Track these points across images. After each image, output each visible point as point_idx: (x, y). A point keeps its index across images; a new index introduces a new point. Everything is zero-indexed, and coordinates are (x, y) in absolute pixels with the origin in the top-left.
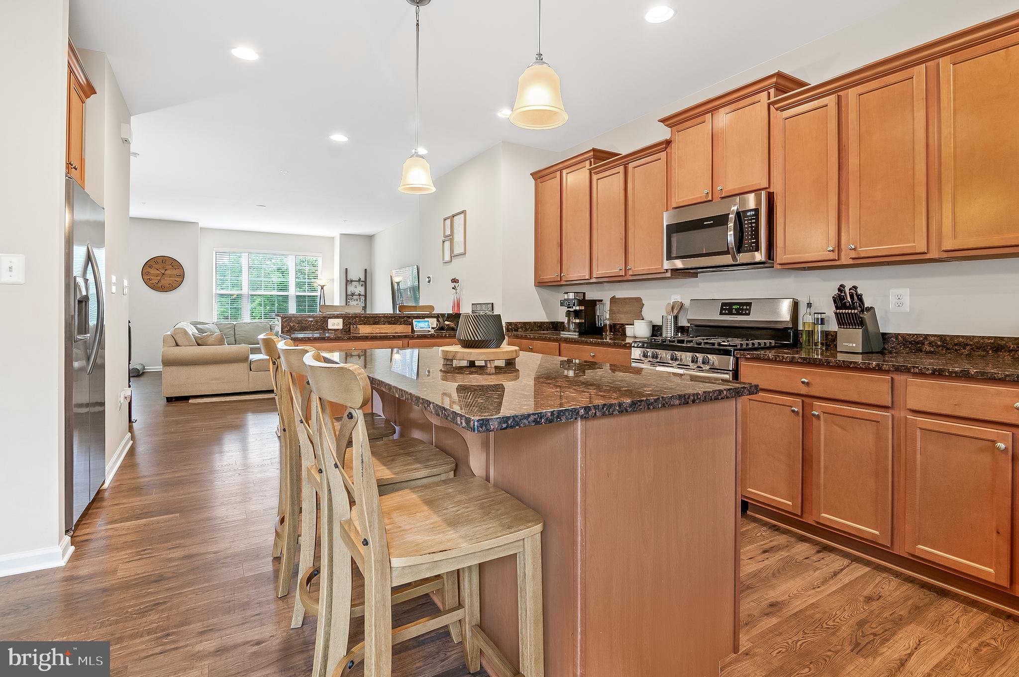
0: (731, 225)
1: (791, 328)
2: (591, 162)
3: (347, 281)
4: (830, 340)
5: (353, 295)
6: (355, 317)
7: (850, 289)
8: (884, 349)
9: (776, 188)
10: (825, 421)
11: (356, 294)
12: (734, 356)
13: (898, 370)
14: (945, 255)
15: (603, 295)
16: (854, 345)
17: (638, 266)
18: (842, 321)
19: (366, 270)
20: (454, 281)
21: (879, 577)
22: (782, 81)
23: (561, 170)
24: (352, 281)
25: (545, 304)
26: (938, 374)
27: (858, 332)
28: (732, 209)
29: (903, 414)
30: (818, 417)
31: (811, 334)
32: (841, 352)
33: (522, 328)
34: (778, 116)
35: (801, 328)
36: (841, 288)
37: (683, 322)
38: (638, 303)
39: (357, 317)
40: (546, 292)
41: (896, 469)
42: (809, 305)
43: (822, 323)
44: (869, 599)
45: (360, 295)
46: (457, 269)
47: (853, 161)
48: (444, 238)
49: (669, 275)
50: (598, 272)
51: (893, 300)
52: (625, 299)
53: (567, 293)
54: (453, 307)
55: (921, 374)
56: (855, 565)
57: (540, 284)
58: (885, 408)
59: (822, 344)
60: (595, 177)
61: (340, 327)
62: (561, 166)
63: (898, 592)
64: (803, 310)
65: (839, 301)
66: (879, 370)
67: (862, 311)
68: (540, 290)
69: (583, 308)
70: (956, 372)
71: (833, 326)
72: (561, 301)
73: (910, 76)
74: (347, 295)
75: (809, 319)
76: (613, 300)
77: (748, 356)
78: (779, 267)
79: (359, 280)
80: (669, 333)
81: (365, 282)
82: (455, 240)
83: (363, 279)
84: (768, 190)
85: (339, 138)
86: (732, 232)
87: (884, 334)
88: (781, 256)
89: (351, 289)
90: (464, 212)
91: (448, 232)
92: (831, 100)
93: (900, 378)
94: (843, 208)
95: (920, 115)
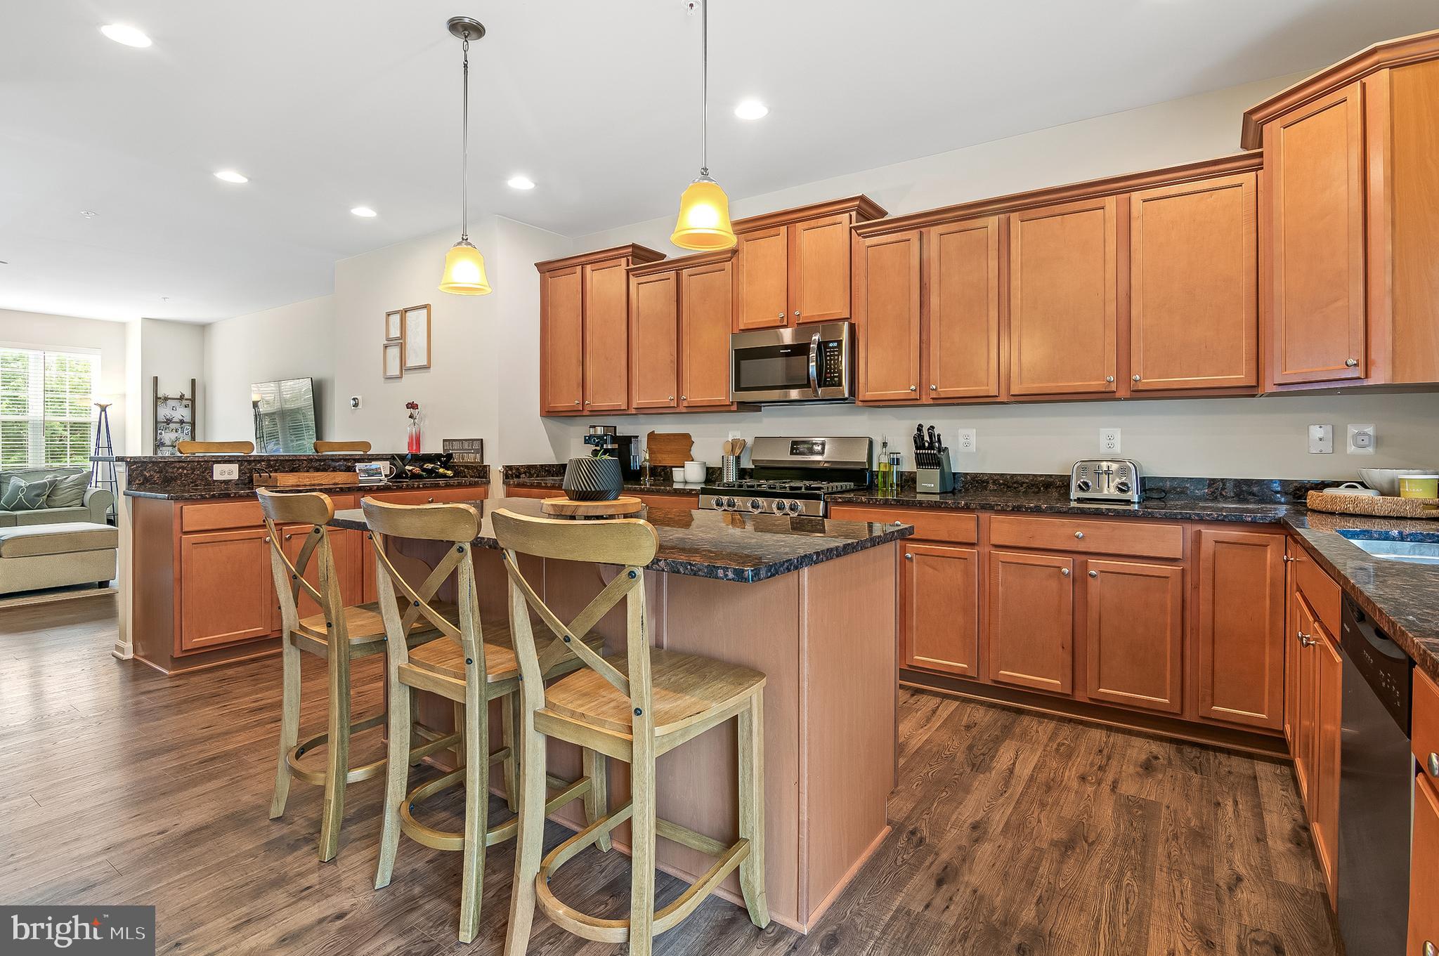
0: (813, 355)
1: (868, 469)
2: (628, 260)
3: (157, 398)
4: (908, 482)
5: (169, 421)
6: (259, 461)
7: (929, 429)
8: (954, 489)
9: (859, 320)
10: (917, 563)
11: (174, 420)
12: (824, 500)
13: (986, 507)
14: (1013, 399)
15: (640, 429)
16: (933, 485)
17: (693, 396)
18: (921, 461)
19: (193, 381)
20: (412, 406)
21: (969, 708)
22: (862, 204)
23: (583, 265)
24: (166, 399)
25: (555, 442)
26: (1017, 510)
27: (936, 472)
28: (813, 338)
29: (987, 550)
30: (911, 559)
31: (885, 474)
32: (920, 493)
33: (525, 473)
34: (862, 243)
35: (875, 468)
36: (920, 428)
37: (747, 464)
38: (686, 439)
39: (263, 460)
40: (555, 425)
41: (981, 603)
42: (885, 445)
43: (898, 464)
44: (968, 727)
45: (182, 422)
46: (411, 386)
47: (934, 301)
48: (386, 342)
49: (734, 408)
50: (636, 402)
51: (962, 440)
52: (668, 435)
53: (594, 427)
54: (410, 445)
55: (1003, 511)
56: (946, 701)
57: (549, 413)
58: (971, 545)
59: (897, 485)
60: (633, 281)
61: (236, 477)
62: (583, 259)
63: (988, 717)
64: (877, 450)
65: (919, 442)
66: (967, 509)
67: (939, 451)
68: (550, 422)
69: (616, 446)
70: (1031, 508)
71: (909, 465)
72: (585, 437)
73: (985, 225)
74: (156, 422)
75: (885, 459)
76: (652, 436)
77: (840, 500)
78: (861, 404)
79: (182, 398)
80: (730, 476)
81: (193, 400)
82: (408, 346)
83: (188, 395)
84: (849, 320)
85: (231, 177)
86: (814, 364)
87: (954, 474)
88: (864, 393)
89: (164, 412)
90: (425, 307)
91: (395, 333)
92: (913, 235)
93: (984, 516)
94: (924, 346)
95: (993, 264)
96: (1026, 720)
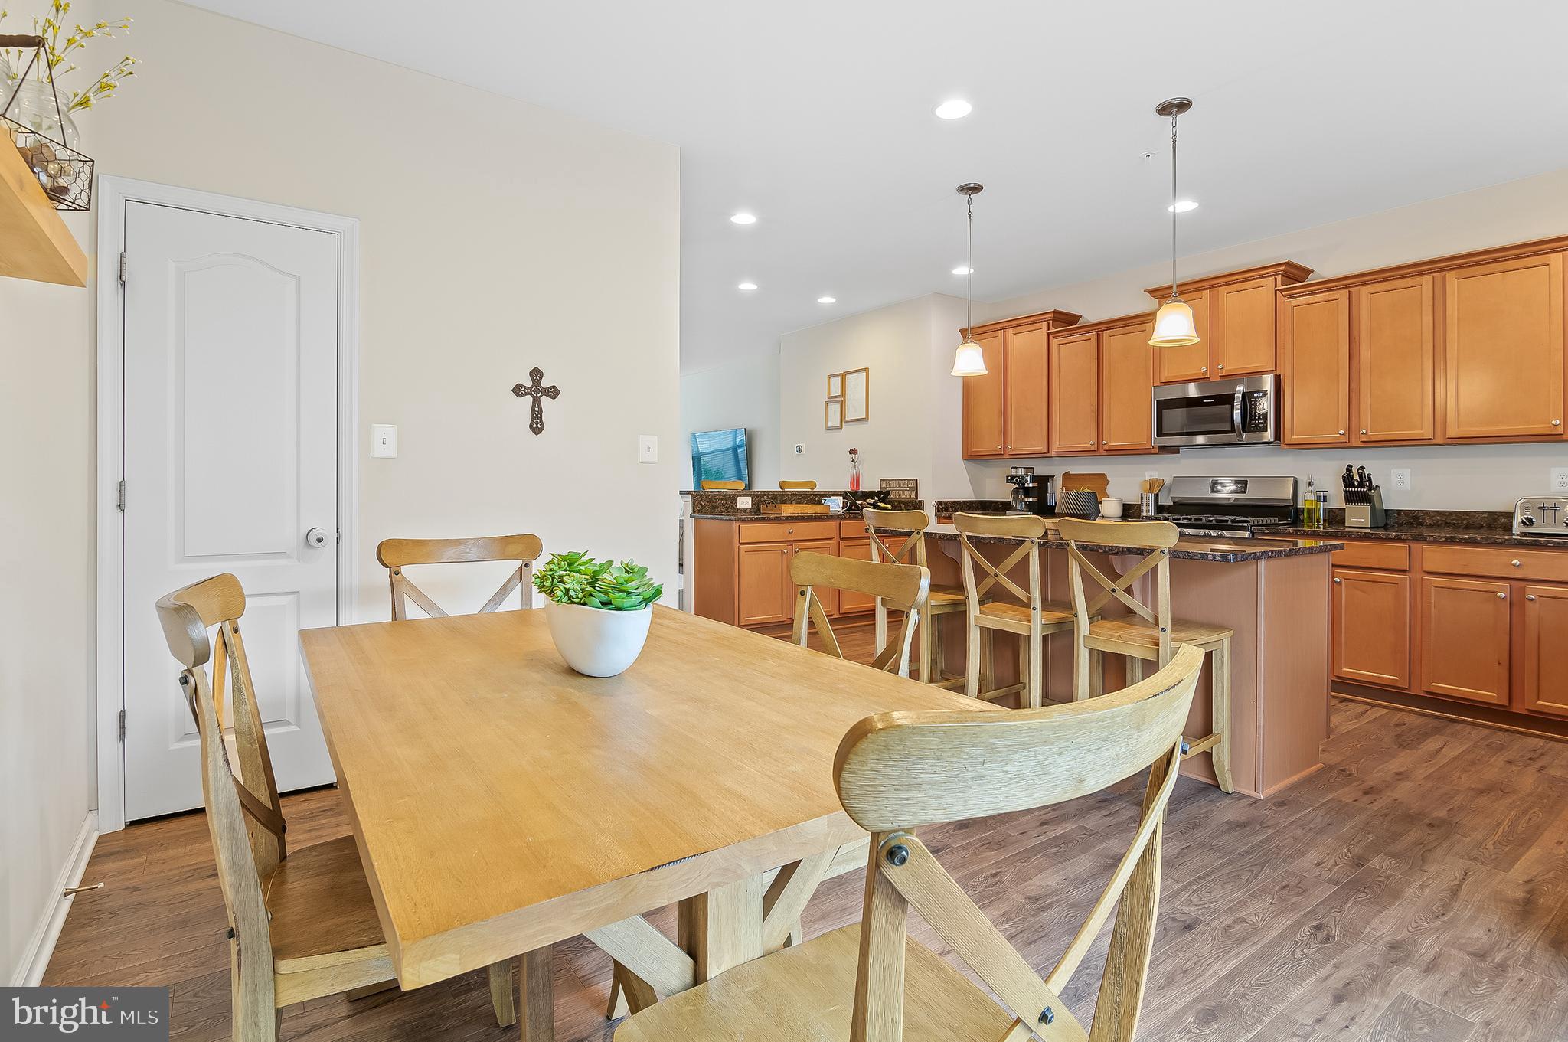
0: (1238, 404)
1: (1292, 506)
2: (1049, 324)
4: (1335, 518)
6: (763, 495)
7: (1358, 469)
8: (1387, 524)
9: (1285, 371)
10: (1346, 587)
12: (1251, 531)
13: (1415, 539)
14: (1450, 441)
15: (1055, 470)
16: (1363, 520)
17: (1111, 441)
18: (1350, 498)
20: (853, 452)
21: (1399, 715)
22: (1288, 269)
23: (1004, 329)
25: (974, 482)
26: (1450, 541)
27: (1366, 509)
28: (1238, 389)
29: (1418, 576)
30: (1340, 583)
31: (1311, 511)
32: (1350, 526)
33: (951, 507)
34: (1289, 304)
35: (1300, 505)
36: (1349, 468)
37: (1165, 501)
38: (1102, 479)
39: (765, 495)
40: (975, 467)
41: (1412, 623)
42: (1311, 484)
43: (1325, 501)
44: (1397, 725)
46: (851, 436)
47: (1364, 353)
48: (828, 400)
49: (1156, 450)
50: (1057, 446)
51: (1395, 479)
52: (1083, 475)
53: (1016, 468)
54: (852, 484)
55: (1436, 542)
56: (1375, 709)
57: (972, 456)
58: (1404, 571)
59: (1324, 521)
60: (1055, 342)
61: (749, 506)
62: (1005, 324)
63: (1418, 721)
64: (1302, 489)
65: (1348, 480)
66: (1398, 539)
67: (1370, 489)
68: (969, 463)
69: (1036, 485)
70: (1465, 539)
71: (1337, 501)
72: (1007, 477)
73: (1419, 283)
75: (1311, 497)
76: (1067, 476)
77: (1267, 531)
78: (1286, 447)
80: (1149, 510)
82: (848, 403)
84: (1275, 373)
85: (748, 286)
86: (1239, 411)
87: (1387, 511)
88: (1289, 436)
90: (866, 370)
91: (836, 391)
92: (1343, 295)
93: (1415, 546)
94: (1353, 395)
95: (1428, 319)
96: (1459, 726)
